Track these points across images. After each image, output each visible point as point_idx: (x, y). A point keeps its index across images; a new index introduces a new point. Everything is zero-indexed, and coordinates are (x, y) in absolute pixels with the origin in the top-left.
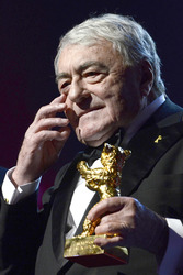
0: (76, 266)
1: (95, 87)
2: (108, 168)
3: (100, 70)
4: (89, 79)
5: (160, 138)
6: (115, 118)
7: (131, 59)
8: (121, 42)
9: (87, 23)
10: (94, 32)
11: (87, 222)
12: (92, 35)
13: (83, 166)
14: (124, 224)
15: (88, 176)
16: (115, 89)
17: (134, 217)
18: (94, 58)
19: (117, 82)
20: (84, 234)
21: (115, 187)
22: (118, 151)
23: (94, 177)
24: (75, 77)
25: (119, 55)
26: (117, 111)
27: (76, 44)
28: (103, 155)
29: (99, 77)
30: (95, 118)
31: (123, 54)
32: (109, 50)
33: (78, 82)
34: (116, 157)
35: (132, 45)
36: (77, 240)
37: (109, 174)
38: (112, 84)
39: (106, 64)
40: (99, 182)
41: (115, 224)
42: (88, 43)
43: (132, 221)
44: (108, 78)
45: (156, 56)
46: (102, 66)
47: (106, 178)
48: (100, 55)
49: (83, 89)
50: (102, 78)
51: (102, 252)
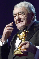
0: (17, 56)
1: (22, 17)
2: (24, 35)
3: (23, 13)
4: (20, 15)
5: (35, 29)
6: (26, 24)
7: (29, 11)
8: (27, 7)
9: (20, 3)
10: (22, 5)
11: (19, 47)
12: (21, 6)
13: (18, 35)
14: (27, 47)
15: (19, 37)
16: (26, 18)
17: (29, 46)
18: (22, 11)
19: (26, 16)
20: (19, 49)
21: (25, 39)
22: (26, 31)
23: (21, 37)
24: (17, 15)
25: (27, 10)
26: (26, 22)
27: (18, 8)
28: (23, 32)
29: (22, 15)
30: (21, 24)
31: (28, 10)
32: (25, 9)
33: (18, 16)
34: (25, 33)
35: (30, 8)
36: (17, 51)
37: (24, 36)
38: (25, 16)
39: (24, 12)
40: (22, 38)
41: (25, 47)
42: (20, 7)
43: (29, 47)
44: (25, 15)
45: (35, 11)
46: (23, 12)
47: (23, 37)
48: (23, 10)
49: (19, 17)
50: (23, 15)
51: (23, 53)
